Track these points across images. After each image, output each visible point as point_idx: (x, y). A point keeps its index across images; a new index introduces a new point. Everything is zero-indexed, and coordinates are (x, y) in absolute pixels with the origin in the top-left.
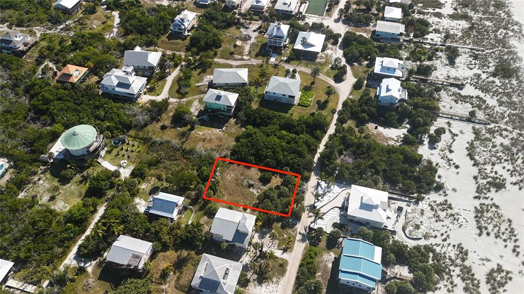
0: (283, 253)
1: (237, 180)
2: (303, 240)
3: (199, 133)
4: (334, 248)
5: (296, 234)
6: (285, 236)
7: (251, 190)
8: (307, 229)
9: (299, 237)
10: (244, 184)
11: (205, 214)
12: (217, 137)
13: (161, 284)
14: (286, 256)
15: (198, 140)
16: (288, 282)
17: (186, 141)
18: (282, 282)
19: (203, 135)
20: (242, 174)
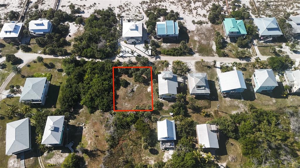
0: (170, 64)
1: (129, 100)
2: (159, 58)
3: (89, 143)
4: (158, 45)
5: (157, 61)
6: (160, 65)
7: (135, 90)
8: (152, 57)
9: (158, 59)
10: (132, 95)
11: (161, 109)
12: (92, 127)
13: (212, 115)
14: (171, 63)
15: (97, 141)
16: (183, 59)
17: (100, 150)
18: (185, 61)
19: (91, 139)
20: (124, 99)
